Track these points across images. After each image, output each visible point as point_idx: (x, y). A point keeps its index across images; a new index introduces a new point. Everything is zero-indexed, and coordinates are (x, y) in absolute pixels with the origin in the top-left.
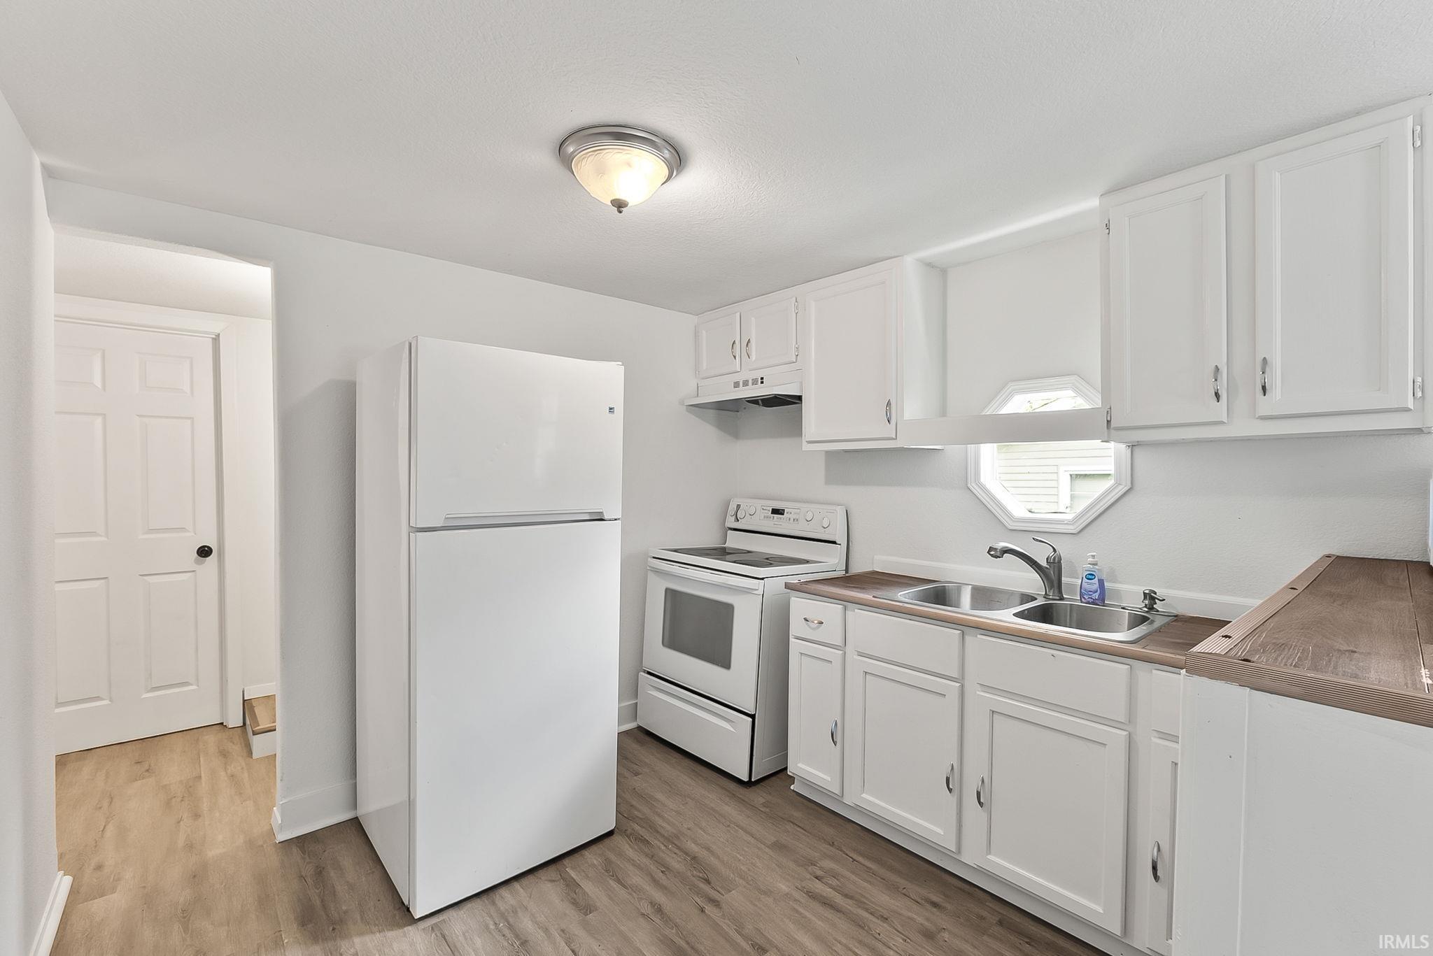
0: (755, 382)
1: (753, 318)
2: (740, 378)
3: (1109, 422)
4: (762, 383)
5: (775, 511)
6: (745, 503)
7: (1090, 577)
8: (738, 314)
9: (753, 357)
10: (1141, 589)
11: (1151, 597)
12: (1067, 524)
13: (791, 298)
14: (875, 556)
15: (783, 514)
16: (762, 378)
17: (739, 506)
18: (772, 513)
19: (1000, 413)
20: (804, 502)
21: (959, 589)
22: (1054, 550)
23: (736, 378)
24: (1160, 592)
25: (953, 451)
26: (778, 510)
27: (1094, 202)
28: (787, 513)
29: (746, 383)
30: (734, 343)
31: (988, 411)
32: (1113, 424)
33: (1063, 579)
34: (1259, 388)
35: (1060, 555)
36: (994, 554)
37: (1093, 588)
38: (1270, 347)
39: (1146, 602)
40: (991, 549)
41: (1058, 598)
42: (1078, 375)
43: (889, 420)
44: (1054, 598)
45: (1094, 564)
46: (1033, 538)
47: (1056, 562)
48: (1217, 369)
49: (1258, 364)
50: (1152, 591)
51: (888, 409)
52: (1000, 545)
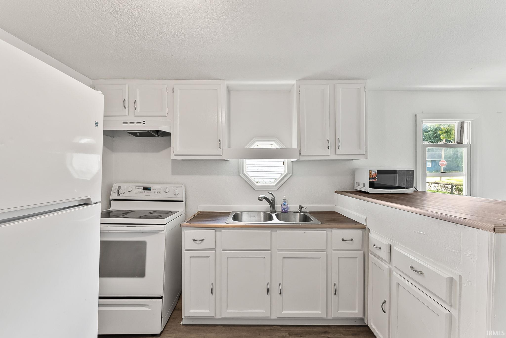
0: (139, 123)
1: (138, 90)
2: (128, 119)
3: (300, 153)
4: (144, 124)
5: (145, 189)
6: (123, 186)
7: (285, 204)
8: (127, 85)
9: (138, 109)
10: (298, 206)
11: (301, 207)
12: (274, 187)
13: (165, 85)
14: (199, 206)
15: (151, 190)
16: (144, 121)
17: (119, 188)
18: (143, 190)
19: (252, 148)
20: (162, 184)
21: (242, 214)
22: (273, 195)
23: (125, 119)
24: (303, 206)
25: (233, 161)
26: (147, 188)
27: (294, 82)
28: (153, 189)
29: (132, 123)
30: (124, 100)
31: (247, 147)
32: (302, 154)
33: (276, 205)
34: (337, 146)
35: (275, 197)
36: (260, 199)
37: (286, 207)
38: (340, 135)
39: (300, 209)
40: (259, 198)
41: (275, 212)
42: (277, 138)
43: (220, 148)
44: (274, 212)
45: (286, 199)
46: (268, 193)
47: (274, 200)
48: (328, 140)
49: (337, 139)
50: (301, 206)
51: (220, 143)
52: (262, 196)
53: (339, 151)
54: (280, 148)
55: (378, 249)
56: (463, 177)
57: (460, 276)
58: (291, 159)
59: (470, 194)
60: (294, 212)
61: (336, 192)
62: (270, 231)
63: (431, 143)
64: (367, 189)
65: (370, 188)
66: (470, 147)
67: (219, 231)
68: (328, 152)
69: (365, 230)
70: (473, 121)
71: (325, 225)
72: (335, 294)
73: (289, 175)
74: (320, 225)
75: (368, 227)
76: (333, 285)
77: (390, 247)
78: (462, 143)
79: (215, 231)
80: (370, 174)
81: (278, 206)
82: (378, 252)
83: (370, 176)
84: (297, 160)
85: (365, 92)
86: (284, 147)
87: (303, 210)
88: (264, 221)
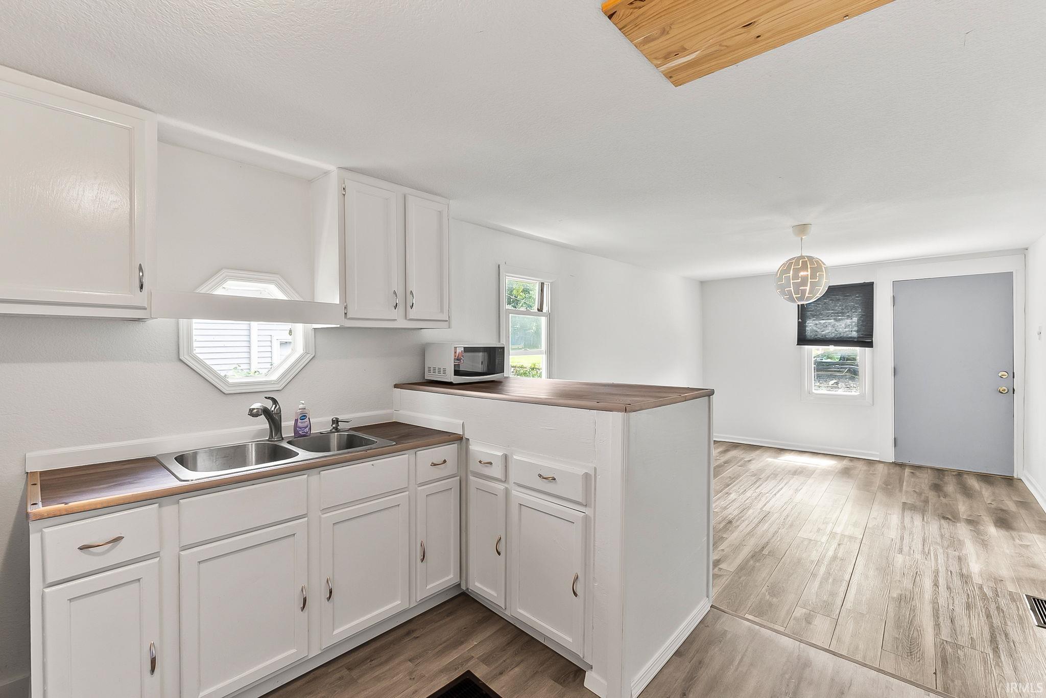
3: (346, 314)
7: (303, 418)
10: (329, 419)
11: (336, 421)
19: (214, 293)
22: (275, 401)
24: (341, 418)
27: (329, 167)
31: (203, 290)
32: (349, 316)
33: (282, 423)
34: (409, 305)
35: (279, 407)
36: (253, 414)
37: (305, 425)
38: (413, 286)
39: (334, 426)
40: (251, 410)
41: (281, 439)
42: (280, 275)
43: (141, 287)
44: (278, 439)
45: (305, 409)
46: (266, 398)
47: (279, 413)
48: (395, 293)
49: (408, 293)
50: (336, 418)
51: (141, 274)
52: (257, 405)
53: (412, 314)
54: (286, 298)
55: (486, 466)
56: (541, 355)
57: (595, 467)
58: (313, 325)
59: (550, 376)
60: (323, 433)
61: (396, 386)
62: (306, 476)
63: (513, 309)
64: (451, 377)
65: (455, 375)
66: (550, 317)
67: (174, 504)
68: (394, 314)
69: (461, 442)
70: (552, 283)
71: (402, 445)
72: (422, 560)
73: (309, 357)
74: (394, 447)
75: (466, 436)
76: (419, 545)
77: (506, 457)
78: (542, 311)
79: (160, 506)
80: (455, 353)
81: (287, 426)
82: (487, 471)
83: (455, 356)
84: (339, 326)
85: (448, 219)
86: (297, 298)
87: (341, 426)
88: (256, 464)
